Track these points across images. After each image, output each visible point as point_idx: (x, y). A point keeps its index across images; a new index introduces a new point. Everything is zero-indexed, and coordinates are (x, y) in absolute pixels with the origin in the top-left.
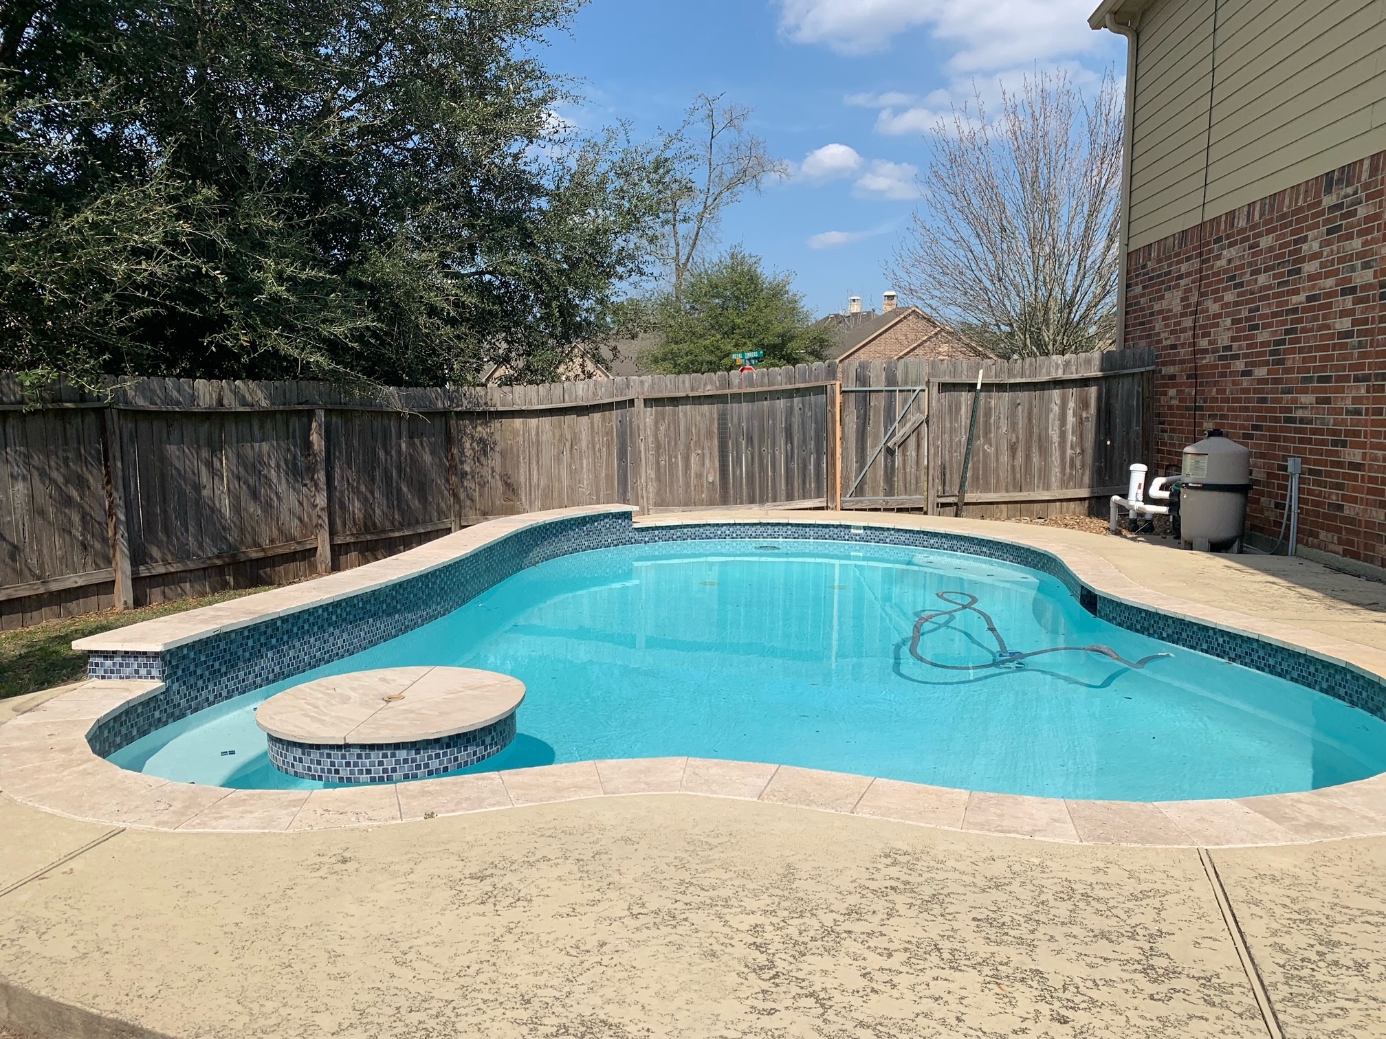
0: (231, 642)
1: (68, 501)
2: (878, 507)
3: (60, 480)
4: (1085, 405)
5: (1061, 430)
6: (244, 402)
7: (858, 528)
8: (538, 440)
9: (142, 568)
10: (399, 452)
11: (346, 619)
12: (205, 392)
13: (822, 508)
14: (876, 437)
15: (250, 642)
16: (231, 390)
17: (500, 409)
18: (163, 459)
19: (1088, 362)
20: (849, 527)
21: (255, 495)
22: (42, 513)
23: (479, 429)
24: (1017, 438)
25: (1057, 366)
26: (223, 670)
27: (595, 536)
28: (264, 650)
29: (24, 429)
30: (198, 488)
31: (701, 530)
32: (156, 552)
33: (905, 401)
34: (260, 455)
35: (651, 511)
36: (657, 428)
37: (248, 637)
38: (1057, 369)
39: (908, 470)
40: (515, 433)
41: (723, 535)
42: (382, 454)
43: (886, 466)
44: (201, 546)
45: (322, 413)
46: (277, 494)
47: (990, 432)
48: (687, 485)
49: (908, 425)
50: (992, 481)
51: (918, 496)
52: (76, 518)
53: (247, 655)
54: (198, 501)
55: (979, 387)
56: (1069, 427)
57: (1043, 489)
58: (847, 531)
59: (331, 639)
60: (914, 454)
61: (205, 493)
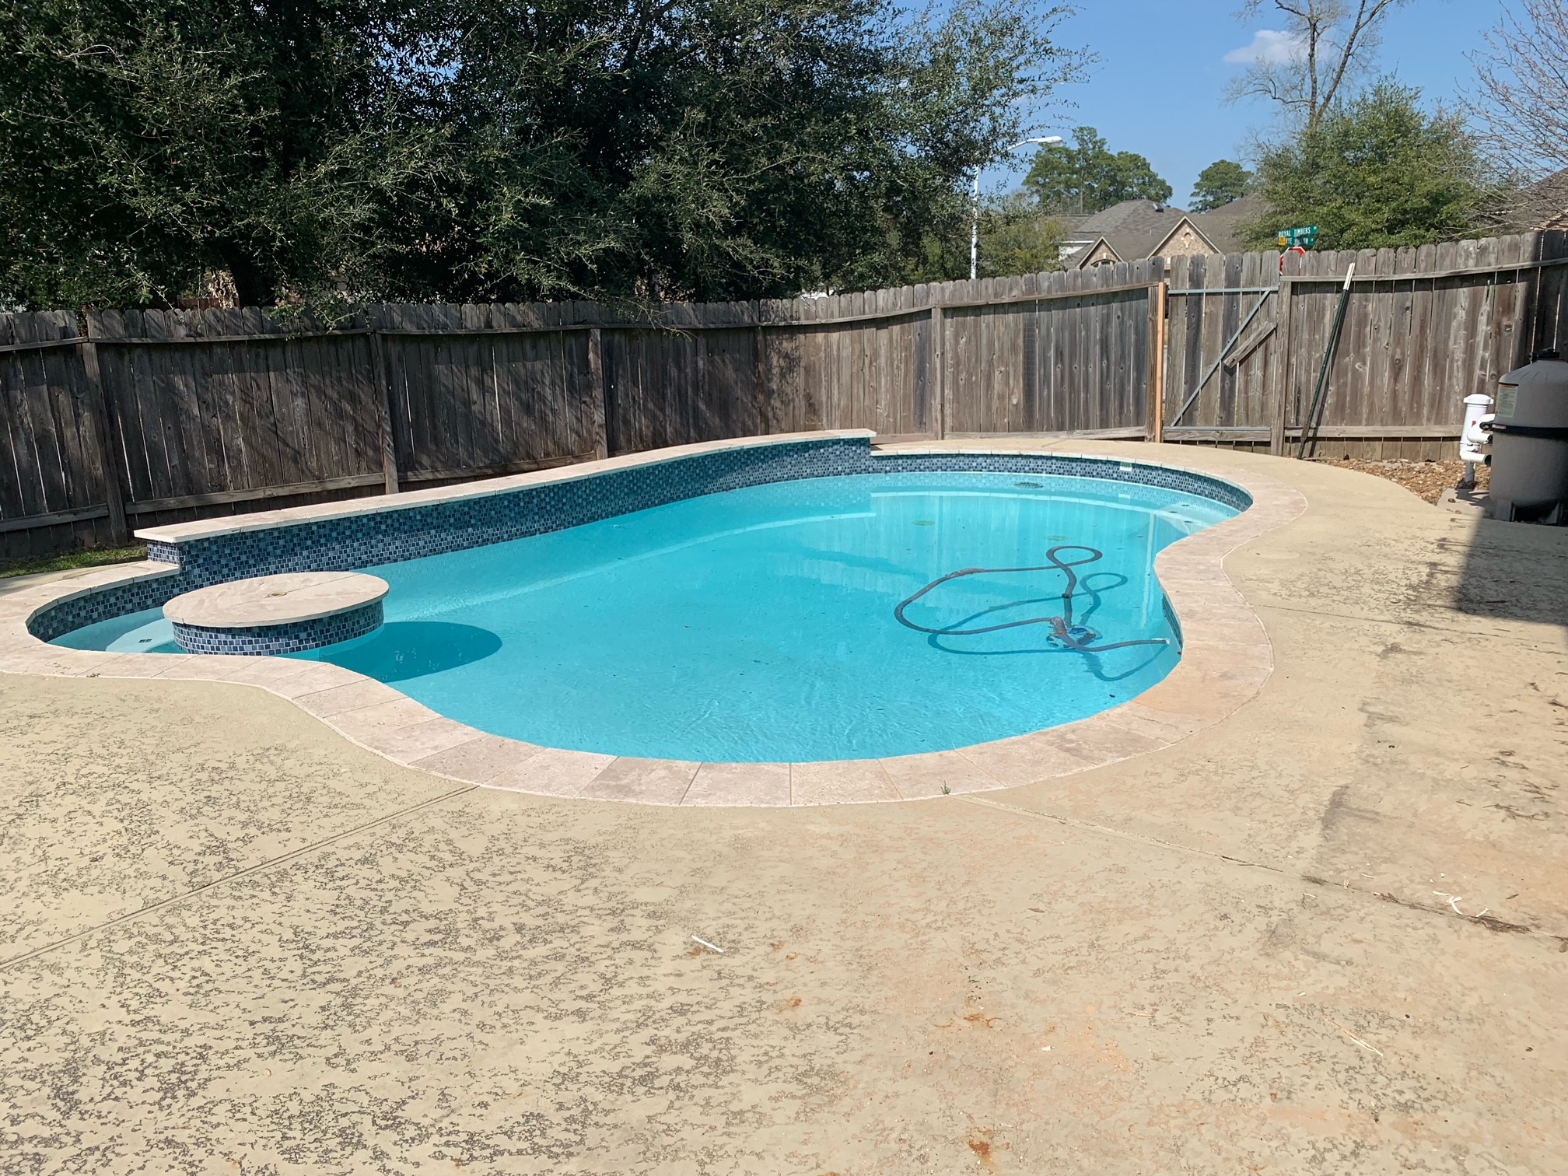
0: (259, 540)
1: (340, 414)
2: (1211, 439)
3: (335, 396)
4: (1508, 308)
5: (1467, 343)
6: (513, 322)
7: (1126, 465)
8: (839, 356)
9: (409, 474)
10: (696, 369)
11: (399, 529)
12: (472, 315)
13: (1141, 439)
14: (1211, 353)
15: (282, 542)
16: (500, 312)
17: (804, 322)
18: (431, 378)
19: (1515, 248)
20: (1117, 464)
21: (528, 409)
22: (320, 425)
23: (785, 344)
24: (1403, 353)
25: (1468, 255)
26: (252, 562)
27: (820, 463)
28: (297, 549)
29: (301, 353)
30: (468, 403)
31: (954, 461)
32: (425, 460)
33: (1250, 305)
34: (533, 372)
35: (946, 437)
36: (957, 342)
37: (279, 538)
38: (1467, 259)
39: (1251, 394)
40: (817, 348)
41: (979, 467)
42: (674, 372)
43: (1223, 387)
44: (471, 456)
45: (598, 333)
46: (553, 410)
47: (1364, 346)
48: (989, 407)
49: (1252, 337)
50: (1365, 411)
51: (1264, 428)
52: (350, 428)
53: (278, 552)
54: (468, 414)
55: (1346, 287)
56: (1480, 339)
57: (1436, 424)
58: (1115, 468)
59: (381, 545)
60: (1259, 373)
61: (475, 408)
